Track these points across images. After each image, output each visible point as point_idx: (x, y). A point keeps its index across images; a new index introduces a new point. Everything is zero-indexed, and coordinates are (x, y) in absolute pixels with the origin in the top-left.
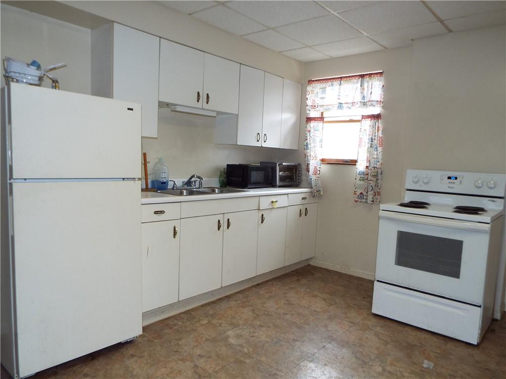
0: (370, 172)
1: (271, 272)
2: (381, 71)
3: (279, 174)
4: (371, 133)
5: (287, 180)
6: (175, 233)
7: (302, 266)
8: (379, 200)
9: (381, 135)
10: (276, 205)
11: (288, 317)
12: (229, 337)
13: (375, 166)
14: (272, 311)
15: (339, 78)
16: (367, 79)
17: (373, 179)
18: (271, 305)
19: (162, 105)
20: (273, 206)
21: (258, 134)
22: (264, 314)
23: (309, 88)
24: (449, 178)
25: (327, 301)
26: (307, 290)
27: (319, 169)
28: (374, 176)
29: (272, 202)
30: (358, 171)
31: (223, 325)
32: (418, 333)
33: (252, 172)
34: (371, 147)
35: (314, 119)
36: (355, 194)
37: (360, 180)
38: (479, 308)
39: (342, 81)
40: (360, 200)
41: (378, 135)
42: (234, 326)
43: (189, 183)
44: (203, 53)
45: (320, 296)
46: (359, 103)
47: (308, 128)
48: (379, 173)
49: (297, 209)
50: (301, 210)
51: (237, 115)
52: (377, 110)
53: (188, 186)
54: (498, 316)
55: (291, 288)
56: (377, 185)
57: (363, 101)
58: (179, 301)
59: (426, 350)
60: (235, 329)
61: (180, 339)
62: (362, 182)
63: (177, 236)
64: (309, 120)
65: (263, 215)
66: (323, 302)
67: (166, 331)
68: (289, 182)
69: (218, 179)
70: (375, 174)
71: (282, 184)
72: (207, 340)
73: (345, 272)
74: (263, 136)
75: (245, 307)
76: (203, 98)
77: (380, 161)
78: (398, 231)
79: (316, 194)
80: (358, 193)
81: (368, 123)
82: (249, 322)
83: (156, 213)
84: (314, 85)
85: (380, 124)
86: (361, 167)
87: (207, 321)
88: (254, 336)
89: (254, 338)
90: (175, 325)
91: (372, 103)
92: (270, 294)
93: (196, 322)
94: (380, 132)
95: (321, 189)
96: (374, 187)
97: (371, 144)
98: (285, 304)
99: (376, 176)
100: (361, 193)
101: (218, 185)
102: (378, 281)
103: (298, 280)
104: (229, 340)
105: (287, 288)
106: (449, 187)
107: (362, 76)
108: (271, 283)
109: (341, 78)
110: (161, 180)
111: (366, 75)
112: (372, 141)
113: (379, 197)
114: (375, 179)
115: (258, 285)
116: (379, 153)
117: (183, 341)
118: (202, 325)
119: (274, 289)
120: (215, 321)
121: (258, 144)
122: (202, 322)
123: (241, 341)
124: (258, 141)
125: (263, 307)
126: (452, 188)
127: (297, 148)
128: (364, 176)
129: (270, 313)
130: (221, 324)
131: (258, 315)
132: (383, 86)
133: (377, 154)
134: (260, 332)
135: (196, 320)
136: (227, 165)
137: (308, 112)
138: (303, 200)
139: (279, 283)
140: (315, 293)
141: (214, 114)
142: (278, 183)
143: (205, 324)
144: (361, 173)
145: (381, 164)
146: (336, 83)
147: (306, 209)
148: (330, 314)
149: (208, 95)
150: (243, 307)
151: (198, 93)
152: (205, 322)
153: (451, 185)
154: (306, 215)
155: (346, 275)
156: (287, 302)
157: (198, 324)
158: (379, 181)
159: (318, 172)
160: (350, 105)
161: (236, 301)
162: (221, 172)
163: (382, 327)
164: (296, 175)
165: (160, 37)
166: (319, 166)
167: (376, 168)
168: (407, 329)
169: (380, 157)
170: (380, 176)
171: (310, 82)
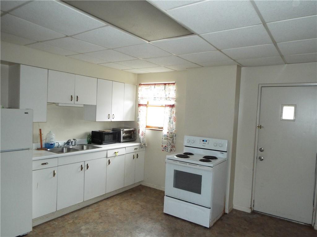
0: (169, 135)
1: (116, 191)
2: (174, 82)
3: (123, 135)
4: (170, 115)
5: (128, 138)
6: (54, 174)
7: (136, 186)
8: (174, 150)
9: (174, 116)
10: (118, 154)
11: (118, 217)
12: (81, 230)
13: (172, 132)
14: (110, 214)
15: (154, 84)
16: (167, 86)
17: (170, 139)
18: (111, 211)
19: (49, 104)
20: (115, 154)
21: (109, 115)
22: (105, 216)
23: (140, 88)
24: (203, 141)
25: (143, 207)
26: (134, 201)
27: (144, 132)
28: (171, 137)
29: (115, 152)
30: (164, 135)
31: (80, 223)
32: (183, 223)
33: (105, 136)
34: (170, 122)
35: (142, 105)
36: (162, 146)
37: (165, 139)
38: (209, 209)
39: (155, 86)
40: (165, 150)
41: (173, 115)
42: (86, 223)
43: (68, 143)
44: (74, 75)
45: (140, 203)
46: (164, 98)
47: (139, 110)
48: (174, 136)
49: (132, 155)
50: (134, 155)
51: (96, 106)
52: (172, 102)
53: (67, 145)
54: (227, 211)
55: (126, 199)
56: (173, 142)
57: (166, 97)
58: (57, 211)
59: (183, 231)
60: (86, 225)
61: (54, 232)
62: (166, 141)
63: (56, 175)
64: (140, 105)
65: (109, 160)
66: (140, 207)
67: (47, 228)
68: (129, 139)
69: (86, 139)
70: (172, 136)
71: (124, 141)
72: (69, 232)
73: (159, 189)
74: (112, 115)
75: (96, 212)
76: (74, 98)
77: (175, 130)
78: (174, 170)
79: (143, 146)
80: (164, 146)
81: (168, 109)
82: (96, 221)
83: (43, 164)
84: (142, 86)
85: (174, 110)
86: (165, 132)
87: (72, 221)
88: (95, 229)
89: (95, 230)
90: (54, 224)
91: (170, 99)
92: (112, 204)
93: (66, 222)
94: (174, 114)
95: (146, 143)
96: (171, 143)
97: (170, 120)
98: (119, 209)
99: (172, 137)
100: (166, 146)
101: (86, 143)
102: (166, 196)
103: (131, 195)
104: (81, 231)
105: (123, 199)
106: (203, 146)
107: (165, 84)
108: (115, 197)
109: (155, 84)
110: (51, 143)
111: (167, 84)
112: (170, 119)
113: (174, 148)
114: (172, 139)
115: (108, 198)
116: (174, 125)
117: (56, 233)
118: (69, 223)
119: (116, 200)
120: (76, 221)
121: (109, 120)
122: (69, 222)
123: (87, 232)
124: (109, 118)
125: (107, 211)
126: (204, 146)
127: (134, 120)
128: (166, 137)
129: (109, 215)
130: (80, 222)
131: (102, 216)
132: (175, 90)
133: (173, 126)
134: (100, 226)
135: (66, 221)
136: (92, 131)
137: (139, 101)
138: (135, 150)
139: (120, 197)
140: (138, 202)
141: (83, 106)
142: (122, 140)
143: (71, 223)
144: (165, 136)
145: (175, 131)
146: (153, 87)
147: (137, 154)
148: (141, 214)
149: (77, 96)
150: (95, 212)
151: (72, 96)
152: (71, 221)
153: (204, 145)
154: (137, 158)
155: (159, 190)
156: (120, 208)
157: (66, 223)
158: (174, 140)
159: (144, 134)
160: (159, 99)
161: (93, 208)
162: (88, 135)
163: (166, 220)
164: (133, 135)
165: (48, 69)
166: (145, 131)
167: (172, 133)
168: (179, 221)
169: (174, 127)
170: (174, 138)
171: (140, 84)
